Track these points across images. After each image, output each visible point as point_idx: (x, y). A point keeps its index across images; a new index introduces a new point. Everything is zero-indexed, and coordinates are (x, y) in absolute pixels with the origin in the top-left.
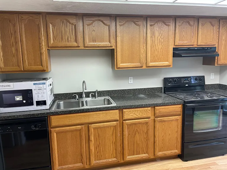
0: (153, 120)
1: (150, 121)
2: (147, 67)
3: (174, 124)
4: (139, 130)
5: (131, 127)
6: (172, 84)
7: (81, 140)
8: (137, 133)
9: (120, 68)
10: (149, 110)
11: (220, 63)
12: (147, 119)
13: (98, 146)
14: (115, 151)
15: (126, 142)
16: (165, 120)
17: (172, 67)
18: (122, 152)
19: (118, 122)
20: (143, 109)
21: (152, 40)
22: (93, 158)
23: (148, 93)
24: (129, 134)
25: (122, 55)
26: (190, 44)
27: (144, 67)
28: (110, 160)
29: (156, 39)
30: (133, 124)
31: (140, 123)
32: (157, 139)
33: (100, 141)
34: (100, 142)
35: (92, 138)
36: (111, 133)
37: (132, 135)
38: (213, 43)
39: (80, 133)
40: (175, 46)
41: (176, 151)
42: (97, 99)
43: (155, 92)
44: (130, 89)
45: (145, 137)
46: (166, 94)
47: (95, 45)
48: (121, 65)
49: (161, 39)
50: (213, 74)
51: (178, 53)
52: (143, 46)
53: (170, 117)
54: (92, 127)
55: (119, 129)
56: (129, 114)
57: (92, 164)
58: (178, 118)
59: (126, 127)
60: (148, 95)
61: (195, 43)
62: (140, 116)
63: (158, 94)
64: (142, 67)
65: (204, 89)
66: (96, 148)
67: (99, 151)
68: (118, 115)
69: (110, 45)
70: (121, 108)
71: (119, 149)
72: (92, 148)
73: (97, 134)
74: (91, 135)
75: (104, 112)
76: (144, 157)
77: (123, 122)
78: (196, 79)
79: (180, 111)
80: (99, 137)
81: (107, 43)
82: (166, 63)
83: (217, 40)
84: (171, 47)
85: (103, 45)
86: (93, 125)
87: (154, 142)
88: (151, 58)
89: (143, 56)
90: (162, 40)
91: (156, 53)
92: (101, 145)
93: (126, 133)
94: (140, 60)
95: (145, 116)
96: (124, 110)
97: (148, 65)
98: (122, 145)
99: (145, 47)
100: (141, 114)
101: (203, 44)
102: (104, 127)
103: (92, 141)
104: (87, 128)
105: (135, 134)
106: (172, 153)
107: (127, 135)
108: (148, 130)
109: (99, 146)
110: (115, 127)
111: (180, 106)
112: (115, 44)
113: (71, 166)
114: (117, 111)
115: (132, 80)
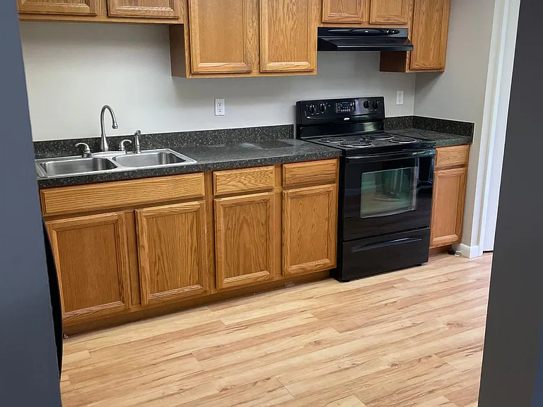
0: (279, 195)
1: (272, 196)
2: (261, 73)
3: (323, 200)
4: (248, 218)
5: (232, 211)
6: (315, 115)
7: (117, 247)
8: (245, 226)
9: (198, 74)
10: (271, 173)
11: (414, 66)
12: (267, 193)
13: (159, 259)
14: (196, 267)
15: (221, 246)
16: (304, 193)
17: (315, 73)
18: (212, 271)
19: (203, 202)
20: (257, 170)
21: (273, 7)
22: (146, 287)
23: (261, 138)
24: (227, 229)
25: (203, 41)
26: (355, 19)
27: (255, 73)
28: (186, 290)
29: (281, 7)
30: (237, 204)
31: (251, 202)
32: (287, 235)
33: (163, 246)
34: (163, 249)
35: (144, 240)
36: (188, 227)
37: (235, 229)
38: (402, 20)
39: (115, 229)
40: (323, 23)
41: (327, 261)
42: (139, 153)
43: (277, 137)
44: (218, 130)
45: (264, 232)
46: (301, 139)
47: (134, 14)
48: (201, 66)
49: (291, 6)
50: (402, 92)
51: (329, 40)
52: (250, 21)
53: (314, 188)
54: (144, 214)
55: (205, 218)
56: (227, 181)
57: (145, 302)
58: (329, 188)
59: (222, 212)
60: (261, 143)
61: (365, 19)
62: (250, 186)
63: (283, 140)
64: (249, 72)
65: (382, 129)
66: (153, 264)
67: (160, 272)
68: (203, 185)
69: (172, 15)
70: (210, 169)
71: (207, 263)
72: (145, 263)
73: (156, 229)
74: (142, 234)
75: (169, 178)
76: (261, 277)
77: (213, 201)
78: (366, 105)
79: (334, 172)
80: (160, 238)
81: (165, 10)
82: (303, 65)
83: (411, 13)
84: (314, 27)
85: (155, 14)
86: (145, 209)
87: (282, 245)
88: (269, 49)
89: (251, 45)
90: (295, 7)
91: (281, 38)
92: (165, 256)
93: (221, 225)
94: (245, 56)
95: (261, 185)
96: (217, 173)
97: (263, 69)
98: (212, 254)
99: (255, 24)
100: (253, 182)
101: (381, 20)
102: (172, 214)
103: (144, 248)
104: (130, 216)
105: (241, 228)
106: (317, 267)
107: (223, 231)
108: (268, 218)
109: (161, 259)
110: (197, 212)
111: (334, 161)
112: (184, 12)
113: (94, 308)
114: (201, 175)
115: (223, 107)
